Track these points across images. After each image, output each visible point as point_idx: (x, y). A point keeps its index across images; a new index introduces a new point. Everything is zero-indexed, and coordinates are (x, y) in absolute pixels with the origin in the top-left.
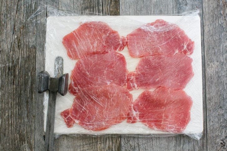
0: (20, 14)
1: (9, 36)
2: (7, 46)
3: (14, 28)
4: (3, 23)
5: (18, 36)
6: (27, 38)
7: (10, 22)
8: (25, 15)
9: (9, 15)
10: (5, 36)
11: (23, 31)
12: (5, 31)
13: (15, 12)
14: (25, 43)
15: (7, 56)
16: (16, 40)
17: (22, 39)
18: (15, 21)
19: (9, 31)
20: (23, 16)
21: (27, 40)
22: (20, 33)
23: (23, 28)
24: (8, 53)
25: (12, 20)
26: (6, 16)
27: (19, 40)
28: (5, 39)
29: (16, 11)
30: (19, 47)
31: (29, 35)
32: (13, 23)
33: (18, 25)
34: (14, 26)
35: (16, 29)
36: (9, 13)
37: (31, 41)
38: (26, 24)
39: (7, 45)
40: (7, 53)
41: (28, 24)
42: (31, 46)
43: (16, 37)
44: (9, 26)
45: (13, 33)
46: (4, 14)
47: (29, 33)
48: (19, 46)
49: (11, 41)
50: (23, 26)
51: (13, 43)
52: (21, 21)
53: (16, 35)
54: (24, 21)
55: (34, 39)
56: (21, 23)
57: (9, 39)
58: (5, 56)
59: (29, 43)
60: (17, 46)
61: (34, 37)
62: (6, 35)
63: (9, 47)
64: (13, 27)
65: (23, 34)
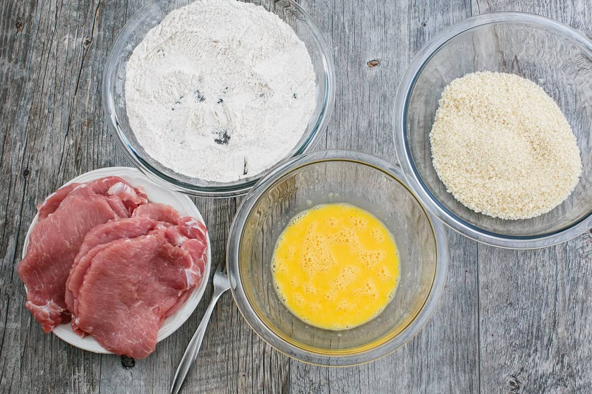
0: (83, 95)
1: (58, 141)
2: (53, 159)
3: (69, 125)
4: (46, 111)
5: (76, 141)
6: (96, 145)
7: (60, 112)
8: (93, 97)
9: (59, 97)
10: (49, 139)
11: (88, 130)
12: (49, 129)
13: (73, 90)
14: (92, 155)
15: (50, 181)
16: (73, 150)
17: (86, 148)
18: (72, 109)
19: (58, 130)
20: (90, 98)
21: (96, 150)
22: (82, 134)
23: (88, 123)
24: (54, 176)
25: (66, 106)
26: (52, 99)
27: (79, 148)
28: (48, 145)
29: (75, 88)
30: (77, 164)
31: (100, 139)
32: (67, 113)
33: (77, 119)
34: (70, 120)
35: (74, 127)
36: (59, 92)
37: (104, 152)
38: (95, 117)
39: (51, 159)
40: (52, 175)
41: (99, 117)
42: (102, 163)
43: (71, 142)
44: (58, 119)
45: (66, 134)
46: (49, 93)
47: (101, 136)
48: (77, 162)
49: (62, 151)
50: (89, 121)
51: (65, 155)
52: (84, 110)
53: (73, 139)
54: (92, 109)
55: (111, 148)
56: (84, 113)
57: (58, 147)
58: (47, 182)
59: (99, 156)
60: (72, 162)
61: (111, 144)
62: (51, 137)
63: (57, 163)
64: (67, 120)
65: (87, 136)
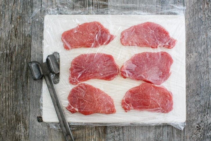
0: (17, 5)
1: (7, 26)
2: (5, 34)
3: (12, 19)
4: (2, 13)
5: (15, 26)
6: (23, 27)
7: (8, 13)
8: (21, 6)
9: (7, 6)
10: (3, 25)
11: (19, 21)
12: (3, 20)
13: (12, 3)
14: (22, 32)
15: (4, 44)
16: (13, 29)
17: (19, 29)
18: (13, 12)
19: (7, 21)
20: (20, 7)
21: (23, 30)
22: (17, 23)
23: (20, 18)
24: (6, 41)
25: (10, 10)
26: (4, 7)
27: (16, 29)
28: (3, 28)
29: (13, 2)
30: (16, 36)
31: (25, 25)
32: (10, 13)
33: (15, 16)
34: (12, 16)
35: (13, 19)
36: (7, 4)
37: (27, 30)
38: (22, 15)
39: (5, 33)
40: (5, 41)
41: (24, 15)
42: (26, 35)
43: (13, 26)
44: (7, 16)
45: (10, 23)
46: (2, 5)
47: (25, 23)
48: (15, 35)
49: (9, 30)
50: (20, 17)
51: (10, 32)
52: (18, 12)
53: (13, 25)
54: (21, 12)
55: (30, 28)
56: (18, 13)
57: (7, 28)
58: (3, 44)
59: (25, 32)
60: (14, 35)
61: (30, 27)
62: (4, 24)
63: (7, 35)
64: (11, 17)
65: (19, 24)
